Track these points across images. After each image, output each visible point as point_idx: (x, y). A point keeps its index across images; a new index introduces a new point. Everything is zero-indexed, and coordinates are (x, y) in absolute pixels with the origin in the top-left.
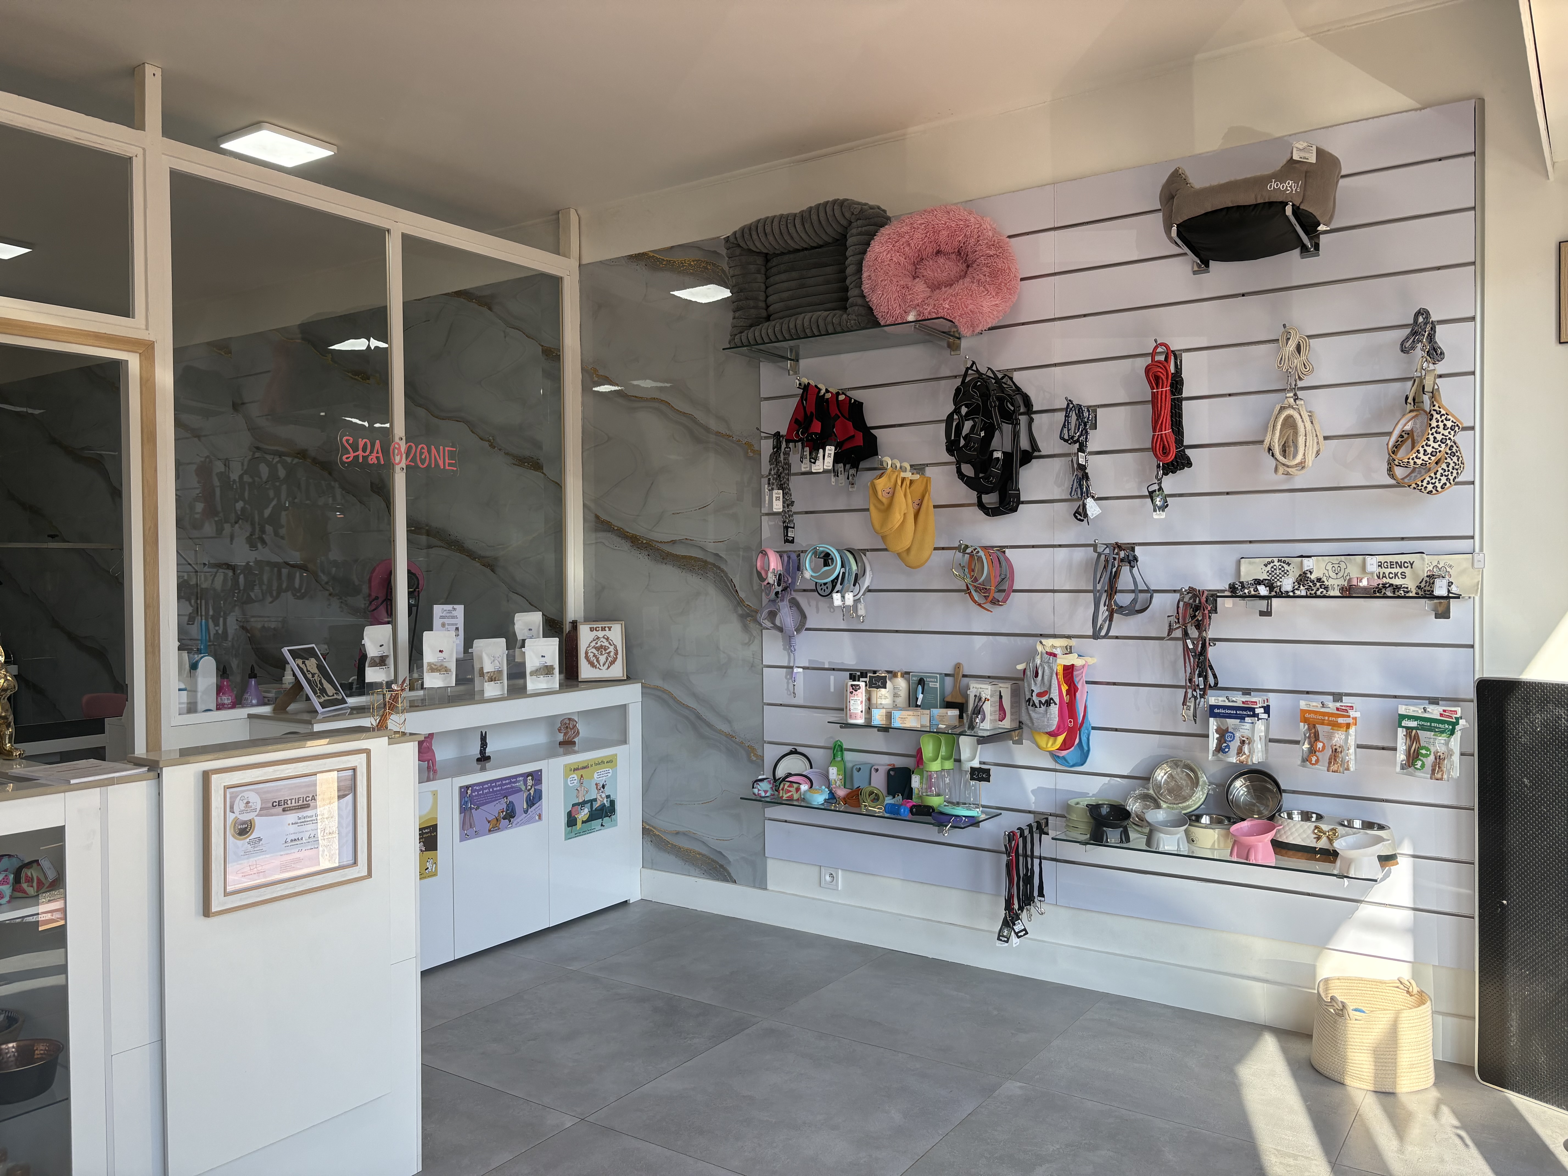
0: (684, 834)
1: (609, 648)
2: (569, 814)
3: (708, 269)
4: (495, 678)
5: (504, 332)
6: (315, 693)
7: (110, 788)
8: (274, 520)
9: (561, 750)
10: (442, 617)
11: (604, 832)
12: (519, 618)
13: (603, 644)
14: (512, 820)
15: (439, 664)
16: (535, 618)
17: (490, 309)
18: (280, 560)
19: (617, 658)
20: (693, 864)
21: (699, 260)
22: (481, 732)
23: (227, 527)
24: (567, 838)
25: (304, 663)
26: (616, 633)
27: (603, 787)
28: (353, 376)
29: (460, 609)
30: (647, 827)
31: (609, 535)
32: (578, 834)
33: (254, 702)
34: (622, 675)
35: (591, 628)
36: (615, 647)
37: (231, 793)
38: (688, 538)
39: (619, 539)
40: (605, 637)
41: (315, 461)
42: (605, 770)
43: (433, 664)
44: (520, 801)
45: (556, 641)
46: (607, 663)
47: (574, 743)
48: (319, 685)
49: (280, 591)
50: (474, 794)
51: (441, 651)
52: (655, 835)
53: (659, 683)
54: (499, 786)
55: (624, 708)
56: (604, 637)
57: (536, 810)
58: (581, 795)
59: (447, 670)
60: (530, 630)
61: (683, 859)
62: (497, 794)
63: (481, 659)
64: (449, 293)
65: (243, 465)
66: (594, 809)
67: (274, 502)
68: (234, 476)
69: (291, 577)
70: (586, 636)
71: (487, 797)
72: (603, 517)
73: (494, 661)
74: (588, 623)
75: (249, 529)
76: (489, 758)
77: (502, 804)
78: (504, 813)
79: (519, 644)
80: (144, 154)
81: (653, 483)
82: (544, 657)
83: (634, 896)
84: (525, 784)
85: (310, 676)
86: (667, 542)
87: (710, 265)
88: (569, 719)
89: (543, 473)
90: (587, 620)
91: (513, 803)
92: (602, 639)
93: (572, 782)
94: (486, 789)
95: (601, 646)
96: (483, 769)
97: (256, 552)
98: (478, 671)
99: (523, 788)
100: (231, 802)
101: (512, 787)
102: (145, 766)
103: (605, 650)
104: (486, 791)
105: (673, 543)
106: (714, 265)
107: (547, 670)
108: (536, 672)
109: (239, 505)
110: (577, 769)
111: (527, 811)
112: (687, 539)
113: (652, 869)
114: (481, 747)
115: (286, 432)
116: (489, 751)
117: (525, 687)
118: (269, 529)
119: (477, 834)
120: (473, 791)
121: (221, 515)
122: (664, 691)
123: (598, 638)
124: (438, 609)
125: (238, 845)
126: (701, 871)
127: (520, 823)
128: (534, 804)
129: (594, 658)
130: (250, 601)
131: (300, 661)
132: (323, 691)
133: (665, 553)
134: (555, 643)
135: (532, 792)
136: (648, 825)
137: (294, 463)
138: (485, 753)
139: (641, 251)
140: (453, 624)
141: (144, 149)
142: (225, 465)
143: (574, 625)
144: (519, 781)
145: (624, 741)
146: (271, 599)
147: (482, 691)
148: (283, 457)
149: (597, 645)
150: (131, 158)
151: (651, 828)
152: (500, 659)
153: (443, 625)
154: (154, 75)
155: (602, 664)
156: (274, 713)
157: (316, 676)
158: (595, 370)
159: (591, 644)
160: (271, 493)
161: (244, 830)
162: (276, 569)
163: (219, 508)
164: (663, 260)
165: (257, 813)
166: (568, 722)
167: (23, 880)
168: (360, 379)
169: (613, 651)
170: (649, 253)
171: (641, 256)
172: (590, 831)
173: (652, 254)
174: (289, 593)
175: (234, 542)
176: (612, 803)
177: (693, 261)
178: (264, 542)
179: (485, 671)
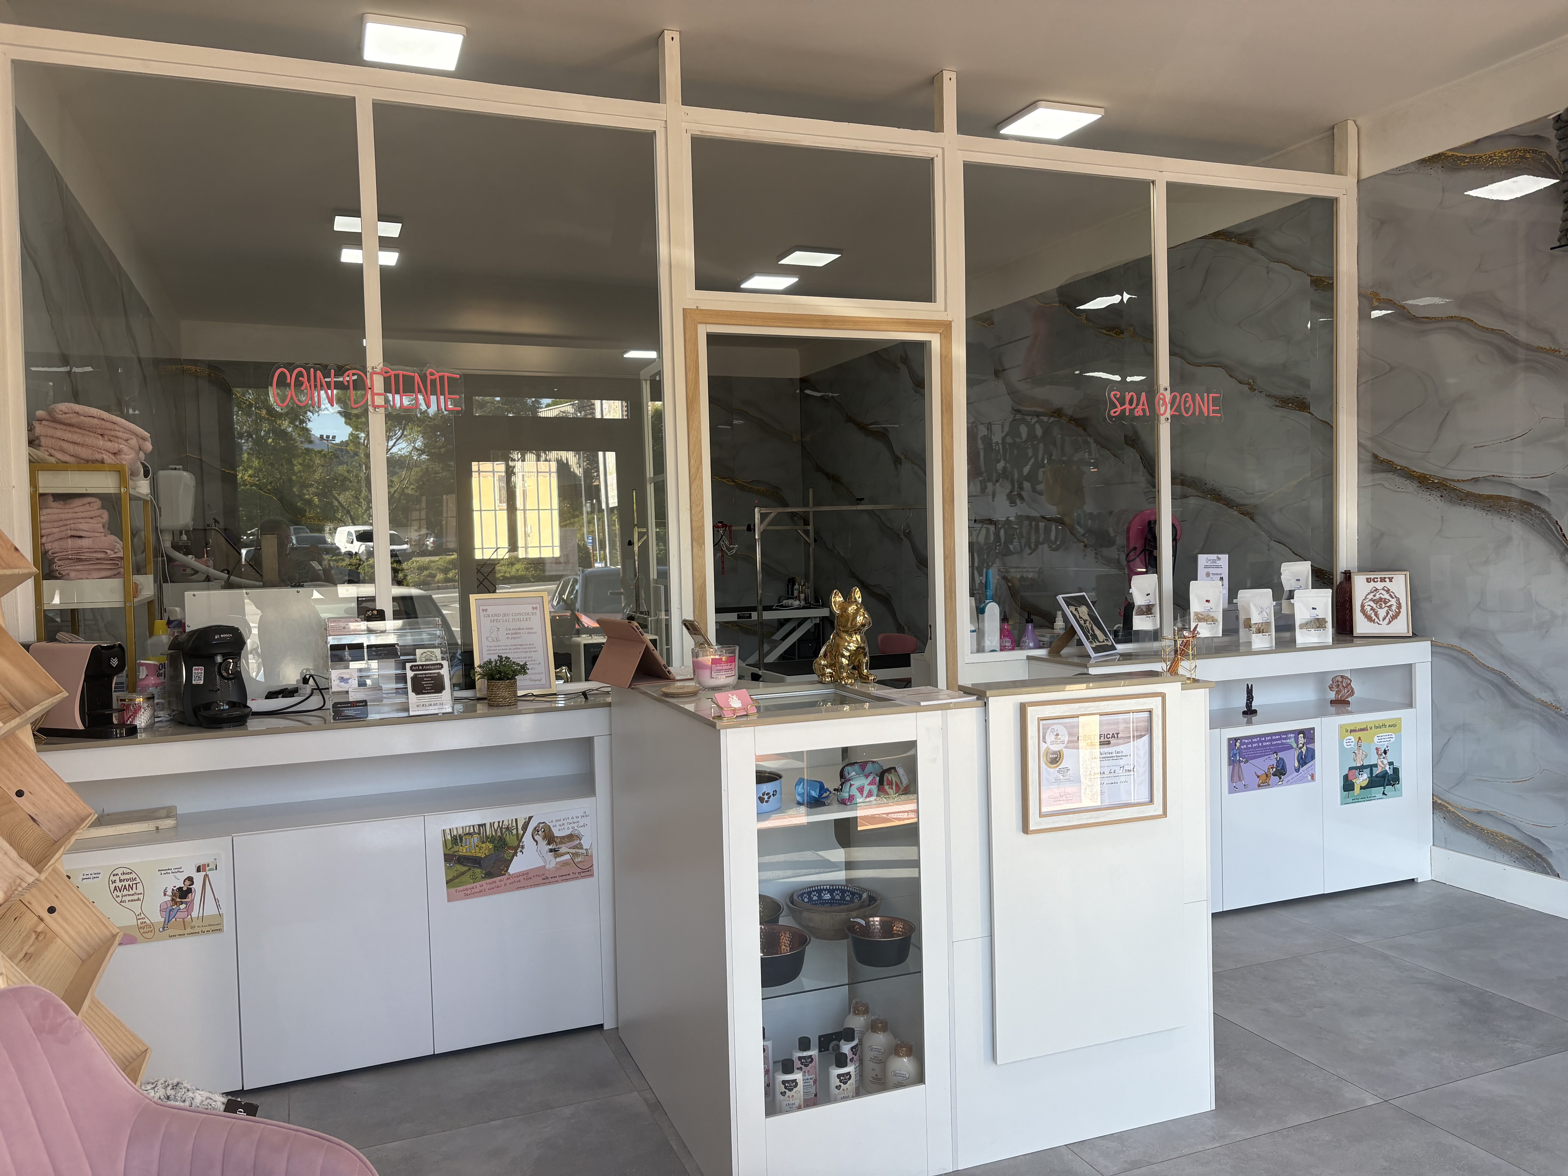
0: (1488, 814)
1: (1390, 601)
2: (1346, 778)
3: (1526, 158)
4: (1263, 630)
5: (1267, 267)
6: (1088, 638)
7: (948, 711)
8: (1032, 478)
9: (1333, 709)
10: (1206, 567)
11: (1386, 801)
12: (1285, 568)
13: (1382, 597)
14: (1282, 777)
15: (1205, 614)
16: (1305, 568)
17: (1251, 245)
18: (1038, 515)
19: (1400, 612)
20: (1501, 849)
21: (1514, 150)
22: (1248, 685)
23: (990, 485)
24: (1343, 803)
25: (1076, 610)
26: (1399, 585)
27: (1385, 752)
28: (1107, 333)
29: (1224, 558)
30: (1439, 802)
31: (1390, 475)
32: (1356, 800)
33: (1031, 645)
34: (1406, 631)
35: (1367, 579)
36: (1398, 599)
37: (1043, 725)
38: (1495, 474)
39: (1403, 480)
40: (1385, 588)
41: (1072, 419)
42: (1387, 734)
43: (1200, 614)
44: (1291, 759)
45: (1329, 592)
46: (1387, 618)
47: (1348, 703)
48: (1091, 631)
49: (1038, 544)
50: (1242, 747)
51: (1207, 601)
52: (1449, 812)
53: (1455, 641)
54: (1269, 741)
55: (1409, 669)
56: (1383, 589)
57: (1309, 770)
58: (1359, 756)
59: (1214, 620)
60: (1298, 580)
61: (1487, 843)
62: (1267, 749)
63: (1248, 611)
64: (1206, 236)
65: (1003, 427)
66: (1374, 775)
67: (1032, 461)
68: (997, 438)
69: (1047, 531)
70: (1361, 588)
71: (1256, 751)
72: (1383, 455)
73: (1262, 612)
74: (1364, 573)
75: (1008, 486)
76: (1255, 712)
77: (1272, 760)
78: (1274, 770)
79: (1285, 595)
80: (943, 154)
81: (1448, 414)
82: (1316, 609)
83: (1423, 875)
84: (1297, 742)
85: (1082, 622)
86: (1466, 481)
87: (1529, 152)
88: (1342, 677)
89: (1310, 413)
90: (1362, 569)
91: (1283, 760)
92: (1381, 591)
93: (1348, 744)
94: (1255, 742)
95: (1381, 599)
96: (1249, 723)
97: (1015, 507)
98: (1243, 622)
99: (1294, 745)
100: (1043, 733)
101: (1283, 744)
102: (974, 695)
103: (1385, 603)
104: (1256, 745)
105: (1475, 482)
106: (1534, 152)
107: (1319, 623)
108: (1306, 625)
109: (1000, 466)
110: (1354, 731)
111: (1299, 770)
112: (1494, 476)
113: (1445, 848)
114: (1247, 700)
115: (1044, 393)
116: (1255, 705)
117: (1294, 640)
118: (1027, 485)
119: (1246, 788)
120: (1241, 744)
121: (985, 475)
122: (1462, 651)
123: (1377, 590)
124: (1202, 559)
125: (1050, 772)
126: (1512, 858)
127: (1291, 781)
128: (1306, 764)
129: (1372, 612)
130: (1008, 553)
131: (1073, 609)
132: (1095, 637)
133: (1464, 493)
134: (1328, 595)
135: (1304, 750)
136: (1440, 799)
137: (1050, 422)
138: (1251, 706)
139: (1437, 152)
140: (1217, 574)
141: (943, 149)
142: (988, 429)
143: (1348, 576)
144: (1290, 738)
145: (1410, 704)
146: (1029, 551)
147: (1250, 643)
148: (1041, 417)
149: (1374, 598)
150: (932, 159)
151: (1444, 803)
152: (1268, 611)
153: (1208, 575)
154: (950, 79)
155: (1381, 619)
156: (1049, 656)
157: (1088, 622)
158: (1376, 294)
159: (1368, 597)
160: (1030, 453)
161: (1055, 759)
162: (1034, 523)
163: (983, 469)
164: (1466, 157)
165: (1064, 745)
166: (1340, 680)
167: (885, 783)
168: (1114, 335)
169: (1395, 604)
170: (1447, 152)
171: (1435, 158)
172: (1369, 799)
173: (1450, 154)
174: (1046, 546)
175: (996, 498)
176: (1396, 771)
177: (1506, 152)
178: (1022, 498)
179: (1253, 622)
